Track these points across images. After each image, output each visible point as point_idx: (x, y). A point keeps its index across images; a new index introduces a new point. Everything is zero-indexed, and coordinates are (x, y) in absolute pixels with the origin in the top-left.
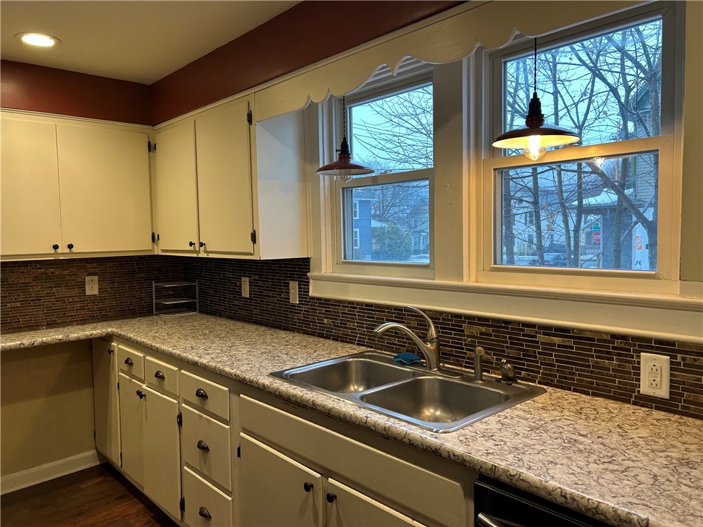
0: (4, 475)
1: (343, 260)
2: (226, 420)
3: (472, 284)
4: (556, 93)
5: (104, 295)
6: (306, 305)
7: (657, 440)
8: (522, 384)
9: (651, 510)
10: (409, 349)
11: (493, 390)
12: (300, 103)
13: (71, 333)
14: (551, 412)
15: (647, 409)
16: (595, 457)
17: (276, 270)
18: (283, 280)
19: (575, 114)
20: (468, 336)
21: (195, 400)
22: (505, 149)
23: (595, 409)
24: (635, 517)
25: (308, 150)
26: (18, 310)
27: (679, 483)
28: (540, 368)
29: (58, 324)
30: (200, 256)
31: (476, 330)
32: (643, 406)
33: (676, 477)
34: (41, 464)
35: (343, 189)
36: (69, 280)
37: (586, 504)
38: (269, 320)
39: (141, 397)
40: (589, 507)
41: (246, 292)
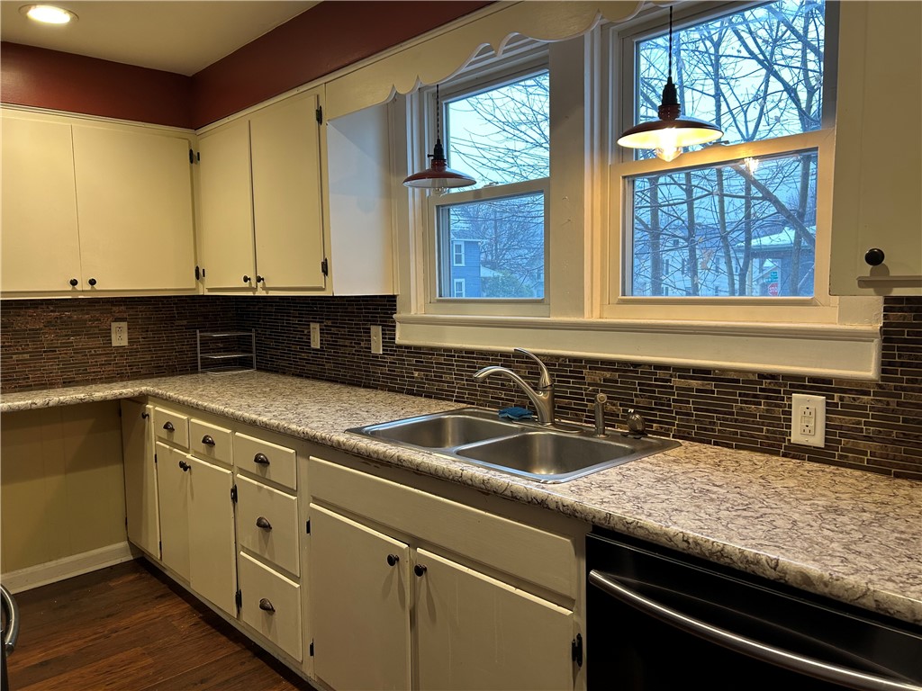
0: (6, 572)
1: (437, 297)
2: (293, 490)
3: (595, 319)
4: (718, 95)
5: (135, 347)
6: (391, 355)
7: (804, 489)
8: (652, 439)
9: (783, 551)
10: (519, 403)
11: (617, 444)
12: (381, 95)
13: (95, 391)
14: (684, 465)
15: (799, 461)
16: (728, 505)
17: (354, 313)
18: (363, 324)
19: (744, 124)
20: (589, 384)
21: (253, 467)
22: (637, 150)
23: (737, 462)
24: (763, 557)
25: (393, 157)
26: (25, 364)
27: (821, 528)
28: (674, 418)
29: (77, 382)
30: (257, 294)
31: (598, 376)
32: (793, 457)
33: (820, 522)
34: (60, 557)
35: (438, 207)
36: (91, 327)
37: (710, 548)
38: (346, 376)
39: (185, 470)
40: (713, 550)
41: (316, 342)
